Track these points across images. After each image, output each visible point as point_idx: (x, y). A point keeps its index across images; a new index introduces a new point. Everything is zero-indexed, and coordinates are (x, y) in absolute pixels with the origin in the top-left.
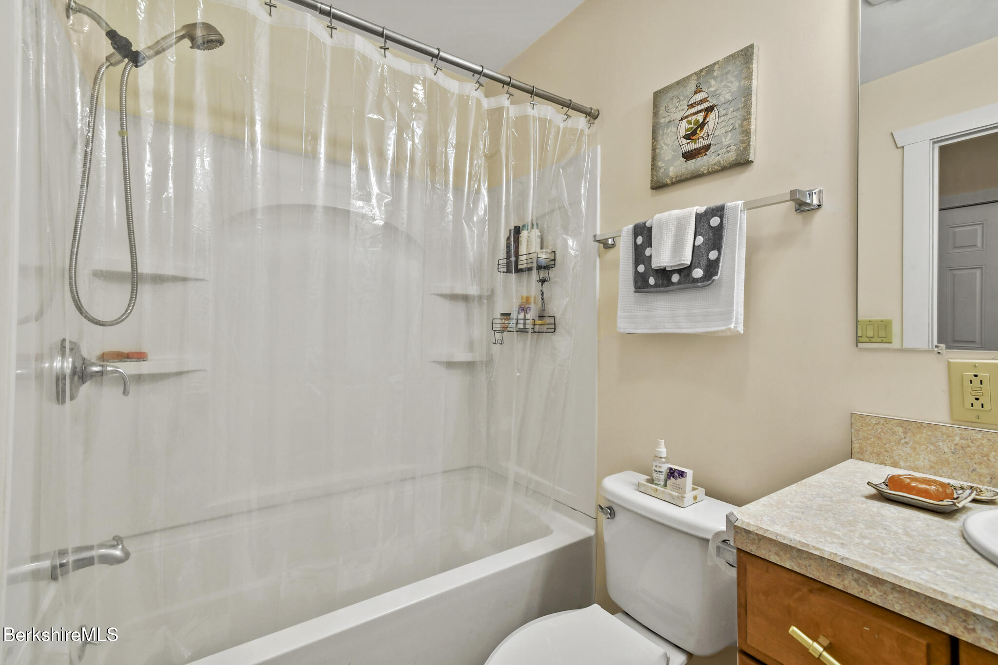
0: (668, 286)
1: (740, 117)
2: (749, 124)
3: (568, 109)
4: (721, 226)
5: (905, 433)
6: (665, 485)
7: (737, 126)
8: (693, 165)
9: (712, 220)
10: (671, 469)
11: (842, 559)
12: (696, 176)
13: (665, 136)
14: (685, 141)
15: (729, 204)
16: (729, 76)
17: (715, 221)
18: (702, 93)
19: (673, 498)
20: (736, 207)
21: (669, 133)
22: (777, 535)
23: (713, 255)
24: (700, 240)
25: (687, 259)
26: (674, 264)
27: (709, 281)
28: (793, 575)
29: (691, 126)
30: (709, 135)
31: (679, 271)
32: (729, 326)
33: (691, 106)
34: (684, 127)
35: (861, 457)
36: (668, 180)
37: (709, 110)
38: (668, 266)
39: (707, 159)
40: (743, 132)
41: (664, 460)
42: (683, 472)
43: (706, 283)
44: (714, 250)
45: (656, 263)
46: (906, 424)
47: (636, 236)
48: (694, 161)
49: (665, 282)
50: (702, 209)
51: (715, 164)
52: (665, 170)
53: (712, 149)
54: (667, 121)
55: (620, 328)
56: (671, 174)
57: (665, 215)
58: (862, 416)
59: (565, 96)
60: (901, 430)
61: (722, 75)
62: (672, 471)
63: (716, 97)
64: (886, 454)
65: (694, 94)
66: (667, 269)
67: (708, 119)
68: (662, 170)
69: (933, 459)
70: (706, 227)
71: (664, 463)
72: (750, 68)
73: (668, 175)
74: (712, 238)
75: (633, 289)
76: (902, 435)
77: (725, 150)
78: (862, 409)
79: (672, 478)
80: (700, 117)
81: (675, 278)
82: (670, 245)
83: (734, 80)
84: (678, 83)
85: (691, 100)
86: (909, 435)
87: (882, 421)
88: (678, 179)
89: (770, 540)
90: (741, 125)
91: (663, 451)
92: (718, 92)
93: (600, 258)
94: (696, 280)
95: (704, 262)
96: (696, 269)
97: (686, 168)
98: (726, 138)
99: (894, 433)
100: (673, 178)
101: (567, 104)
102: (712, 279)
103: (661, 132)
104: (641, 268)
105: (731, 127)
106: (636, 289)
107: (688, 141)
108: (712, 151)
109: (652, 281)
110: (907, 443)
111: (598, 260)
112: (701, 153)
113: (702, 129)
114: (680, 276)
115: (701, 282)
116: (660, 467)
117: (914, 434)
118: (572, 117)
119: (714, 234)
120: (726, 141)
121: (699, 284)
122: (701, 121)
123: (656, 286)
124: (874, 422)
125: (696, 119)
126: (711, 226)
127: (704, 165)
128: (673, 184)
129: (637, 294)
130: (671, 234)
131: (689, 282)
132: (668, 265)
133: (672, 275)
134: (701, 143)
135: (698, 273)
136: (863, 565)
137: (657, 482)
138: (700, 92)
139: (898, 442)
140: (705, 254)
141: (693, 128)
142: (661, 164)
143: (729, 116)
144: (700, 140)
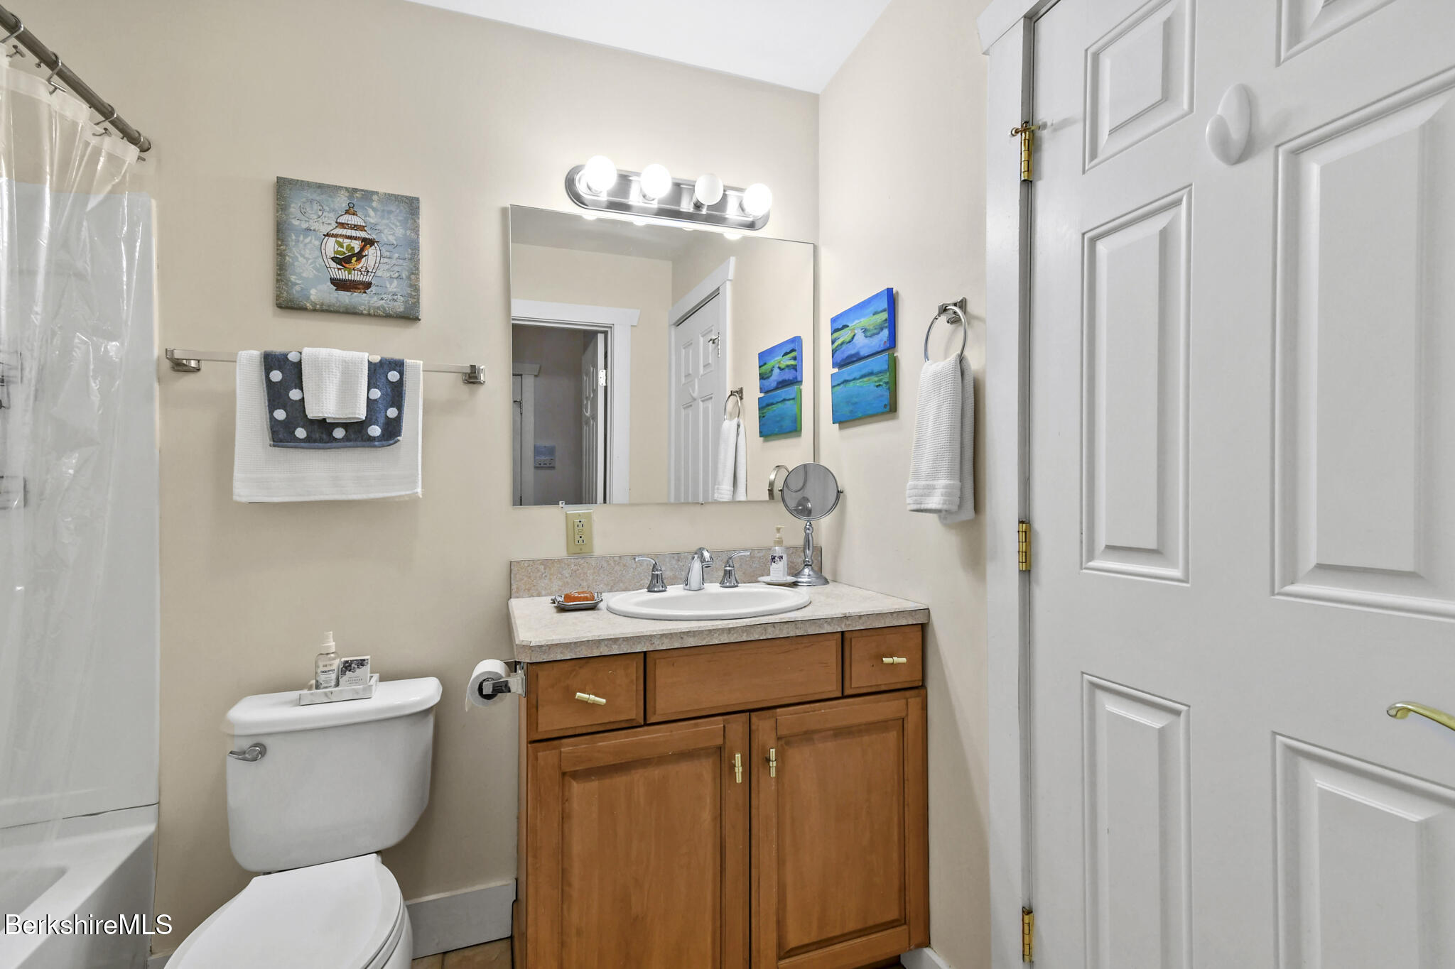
0: (328, 443)
1: (407, 268)
2: (418, 279)
3: (104, 119)
4: (400, 383)
5: (545, 569)
6: (337, 685)
7: (404, 276)
8: (345, 297)
9: (390, 373)
10: (347, 662)
11: (599, 637)
12: (351, 312)
13: (301, 246)
14: (333, 264)
15: (408, 362)
16: (392, 216)
17: (393, 376)
18: (355, 217)
19: (357, 693)
20: (417, 367)
21: (308, 243)
22: (560, 640)
23: (392, 413)
24: (376, 394)
25: (361, 414)
26: (338, 417)
27: (391, 440)
28: (573, 661)
29: (342, 249)
30: (368, 271)
31: (346, 426)
32: (415, 491)
33: (342, 225)
34: (331, 246)
35: (518, 595)
36: (308, 305)
37: (368, 242)
38: (329, 418)
39: (367, 298)
40: (411, 286)
41: (332, 655)
42: (364, 660)
43: (384, 443)
44: (393, 407)
45: (313, 412)
46: (546, 562)
47: (268, 370)
48: (349, 293)
49: (324, 436)
50: (376, 359)
51: (378, 308)
52: (302, 289)
53: (373, 288)
54: (305, 225)
55: (239, 496)
56: (312, 298)
57: (323, 352)
58: (518, 562)
59: (106, 97)
60: (543, 567)
61: (383, 211)
62: (347, 664)
63: (377, 231)
64: (533, 588)
65: (346, 213)
66: (328, 421)
67: (366, 252)
68: (297, 288)
69: (560, 583)
70: (383, 380)
71: (334, 659)
72: (415, 221)
73: (308, 298)
74: (390, 394)
75: (268, 441)
76: (543, 571)
77: (390, 297)
78: (516, 556)
79: (347, 672)
80: (357, 245)
81: (339, 433)
82: (335, 392)
83: (398, 224)
84: (320, 186)
85: (341, 218)
86: (547, 571)
87: (531, 563)
88: (324, 308)
89: (557, 645)
90: (409, 278)
91: (331, 645)
92: (378, 227)
93: (159, 385)
94: (372, 439)
95: (382, 420)
96: (373, 426)
97: (337, 298)
98: (391, 284)
99: (538, 571)
100: (317, 304)
101: (105, 111)
102: (396, 439)
103: (294, 237)
104: (280, 415)
105: (397, 275)
106: (274, 441)
107: (339, 267)
108: (374, 292)
109: (301, 433)
110: (546, 576)
111: (156, 386)
112: (359, 289)
113: (359, 260)
114: (346, 431)
115: (378, 441)
116: (331, 665)
117: (550, 568)
118: (113, 136)
119: (393, 390)
120: (393, 287)
121: (377, 443)
122: (357, 250)
123: (308, 439)
124: (526, 565)
125: (350, 245)
126: (390, 381)
127: (364, 305)
128: (315, 310)
129: (277, 448)
130: (334, 379)
131: (363, 440)
132: (330, 416)
133: (334, 429)
134: (356, 276)
135: (375, 431)
136: (608, 635)
137: (325, 685)
138: (354, 214)
139: (541, 578)
140: (384, 411)
141: (345, 253)
142: (296, 279)
143: (394, 261)
144: (356, 272)
